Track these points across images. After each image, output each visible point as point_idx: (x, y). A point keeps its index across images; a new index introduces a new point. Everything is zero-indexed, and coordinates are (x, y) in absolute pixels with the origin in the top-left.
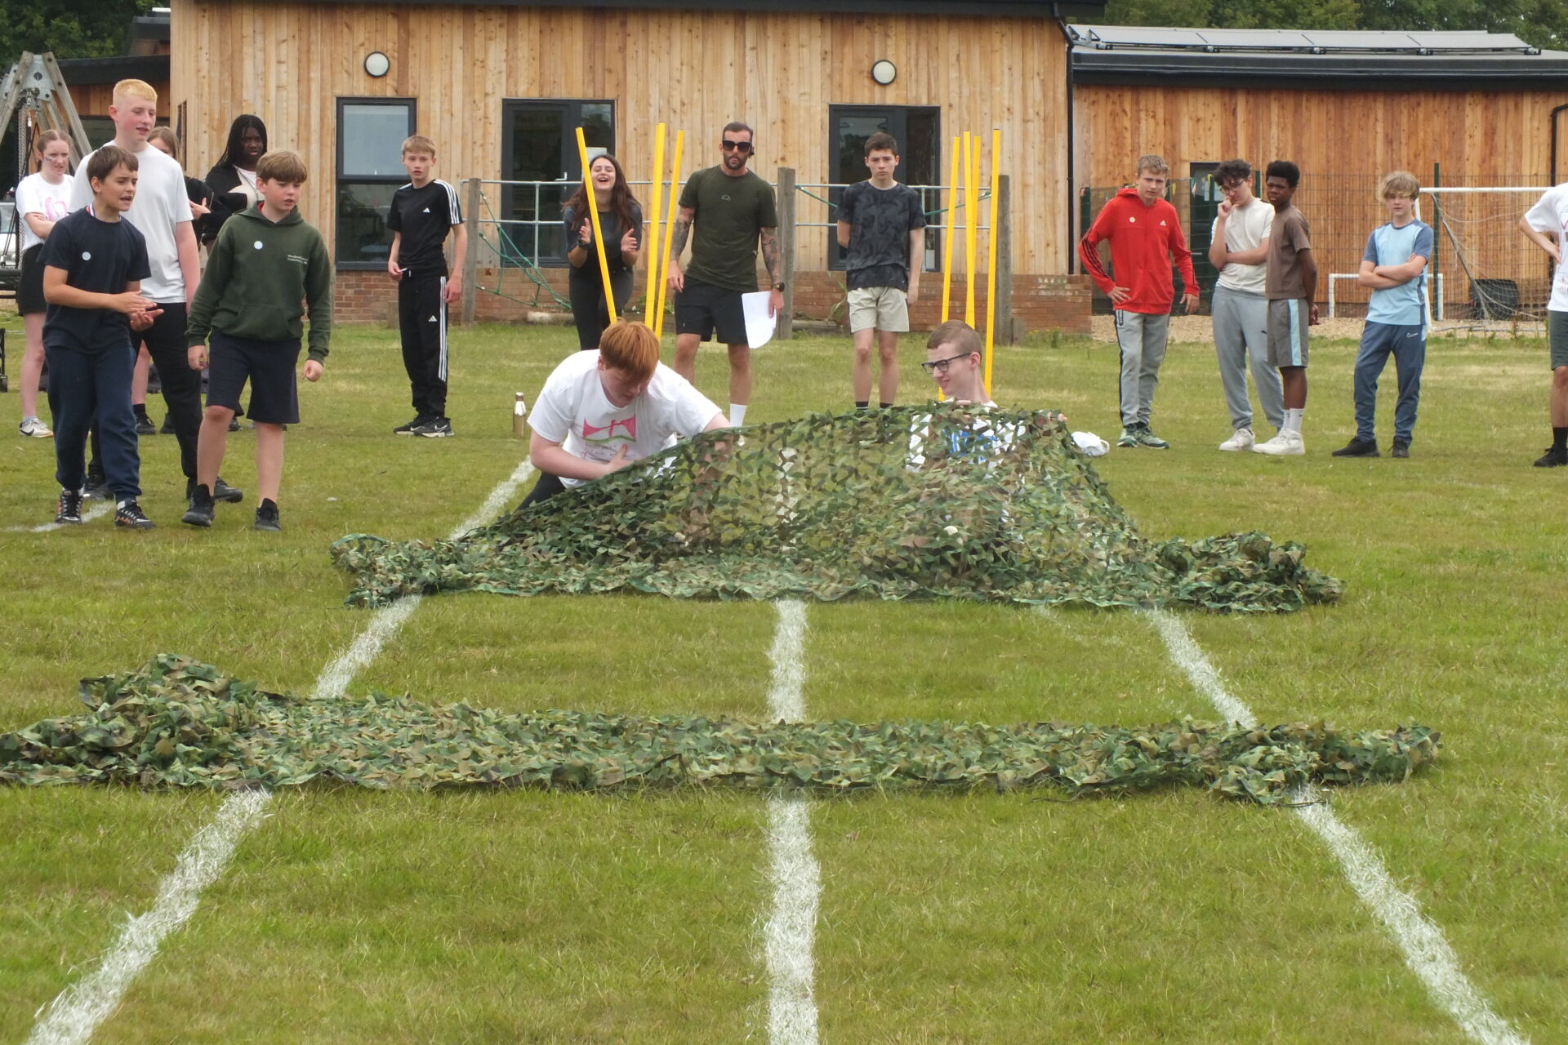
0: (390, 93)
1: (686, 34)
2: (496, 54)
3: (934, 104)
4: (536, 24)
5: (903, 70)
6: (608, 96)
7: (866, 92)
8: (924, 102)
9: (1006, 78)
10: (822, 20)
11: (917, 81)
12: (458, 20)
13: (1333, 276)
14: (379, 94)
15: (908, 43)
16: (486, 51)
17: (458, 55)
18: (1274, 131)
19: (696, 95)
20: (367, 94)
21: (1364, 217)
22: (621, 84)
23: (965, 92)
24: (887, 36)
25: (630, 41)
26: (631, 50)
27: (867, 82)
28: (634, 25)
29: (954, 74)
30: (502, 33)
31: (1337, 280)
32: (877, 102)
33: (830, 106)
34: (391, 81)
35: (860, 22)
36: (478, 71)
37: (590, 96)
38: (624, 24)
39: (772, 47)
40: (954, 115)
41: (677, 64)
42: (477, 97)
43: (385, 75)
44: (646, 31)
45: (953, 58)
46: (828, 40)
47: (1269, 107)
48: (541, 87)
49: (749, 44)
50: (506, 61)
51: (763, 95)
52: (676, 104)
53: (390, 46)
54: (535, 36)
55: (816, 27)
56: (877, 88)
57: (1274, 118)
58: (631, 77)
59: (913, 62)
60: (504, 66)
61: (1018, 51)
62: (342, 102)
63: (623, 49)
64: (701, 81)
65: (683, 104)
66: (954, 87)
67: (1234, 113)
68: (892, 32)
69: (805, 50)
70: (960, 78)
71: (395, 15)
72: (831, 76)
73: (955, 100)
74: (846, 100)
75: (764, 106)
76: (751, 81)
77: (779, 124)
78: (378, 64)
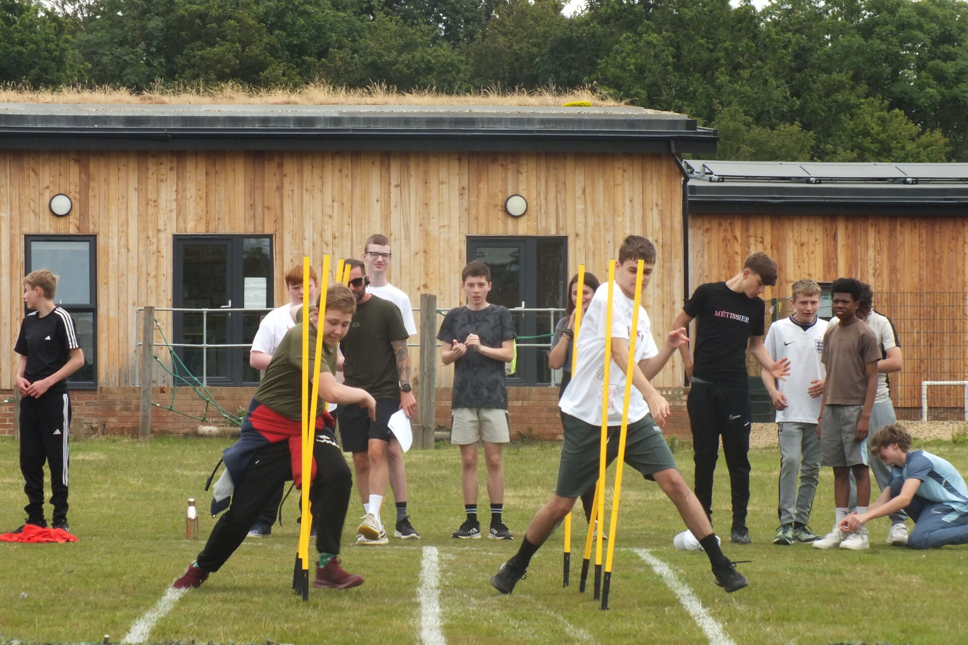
0: (73, 231)
1: (337, 174)
2: (167, 193)
3: (562, 234)
4: (202, 170)
5: (533, 203)
6: (268, 231)
7: (500, 224)
8: (553, 233)
9: (628, 209)
10: (459, 160)
11: (546, 213)
12: (133, 165)
13: (925, 383)
14: (63, 232)
15: (538, 178)
16: (158, 191)
17: (133, 196)
18: (871, 253)
19: (346, 229)
20: (52, 232)
21: (954, 330)
22: (279, 220)
23: (591, 223)
24: (519, 172)
25: (287, 181)
26: (287, 188)
27: (500, 215)
28: (290, 167)
29: (580, 207)
30: (172, 176)
31: (929, 387)
32: (510, 232)
33: (468, 237)
34: (73, 219)
35: (494, 160)
36: (151, 210)
37: (251, 231)
38: (281, 165)
39: (414, 183)
40: (580, 243)
41: (329, 201)
42: (151, 233)
43: (68, 214)
44: (300, 171)
45: (579, 193)
46: (466, 177)
47: (866, 232)
48: (208, 224)
49: (394, 182)
50: (176, 200)
51: (407, 228)
52: (328, 237)
53: (73, 189)
54: (202, 177)
55: (455, 165)
56: (510, 221)
57: (871, 242)
58: (287, 214)
59: (542, 196)
60: (174, 205)
61: (638, 185)
62: (29, 239)
63: (280, 188)
64: (351, 217)
65: (334, 237)
66: (580, 218)
67: (835, 237)
68: (523, 169)
69: (445, 187)
70: (585, 210)
71: (76, 161)
72: (468, 210)
73: (581, 231)
74: (482, 232)
75: (408, 237)
76: (395, 215)
77: (421, 254)
78: (61, 204)
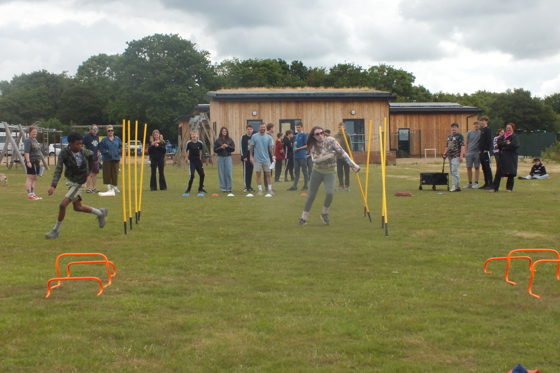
0: (257, 119)
1: (315, 106)
2: (278, 111)
3: (363, 118)
4: (285, 105)
5: (357, 112)
6: (300, 118)
7: (350, 117)
8: (361, 118)
9: (377, 113)
10: (341, 102)
11: (360, 114)
12: (270, 104)
13: (426, 149)
14: (255, 119)
15: (358, 106)
16: (276, 110)
17: (270, 111)
18: (414, 122)
19: (317, 118)
20: (253, 119)
21: (432, 138)
22: (302, 116)
23: (369, 116)
24: (354, 105)
25: (304, 107)
26: (304, 109)
27: (350, 114)
28: (304, 104)
29: (367, 112)
30: (279, 106)
31: (426, 150)
32: (352, 118)
33: (343, 119)
34: (257, 116)
35: (349, 102)
36: (274, 114)
37: (296, 118)
38: (302, 104)
39: (331, 108)
40: (367, 120)
41: (313, 112)
42: (274, 119)
43: (256, 115)
44: (307, 105)
45: (367, 109)
46: (342, 106)
47: (413, 117)
48: (287, 118)
49: (327, 108)
50: (280, 112)
51: (330, 117)
52: (313, 120)
53: (257, 109)
54: (285, 107)
55: (340, 104)
56: (352, 115)
57: (414, 119)
58: (304, 115)
59: (359, 110)
60: (279, 113)
61: (379, 107)
62: (248, 121)
63: (302, 109)
64: (318, 115)
65: (314, 120)
66: (367, 115)
67: (407, 119)
68: (355, 104)
69: (338, 108)
70: (368, 113)
71: (258, 103)
72: (343, 113)
73: (367, 118)
74: (346, 118)
75: (330, 119)
76: (327, 114)
77: (333, 123)
78: (255, 113)
